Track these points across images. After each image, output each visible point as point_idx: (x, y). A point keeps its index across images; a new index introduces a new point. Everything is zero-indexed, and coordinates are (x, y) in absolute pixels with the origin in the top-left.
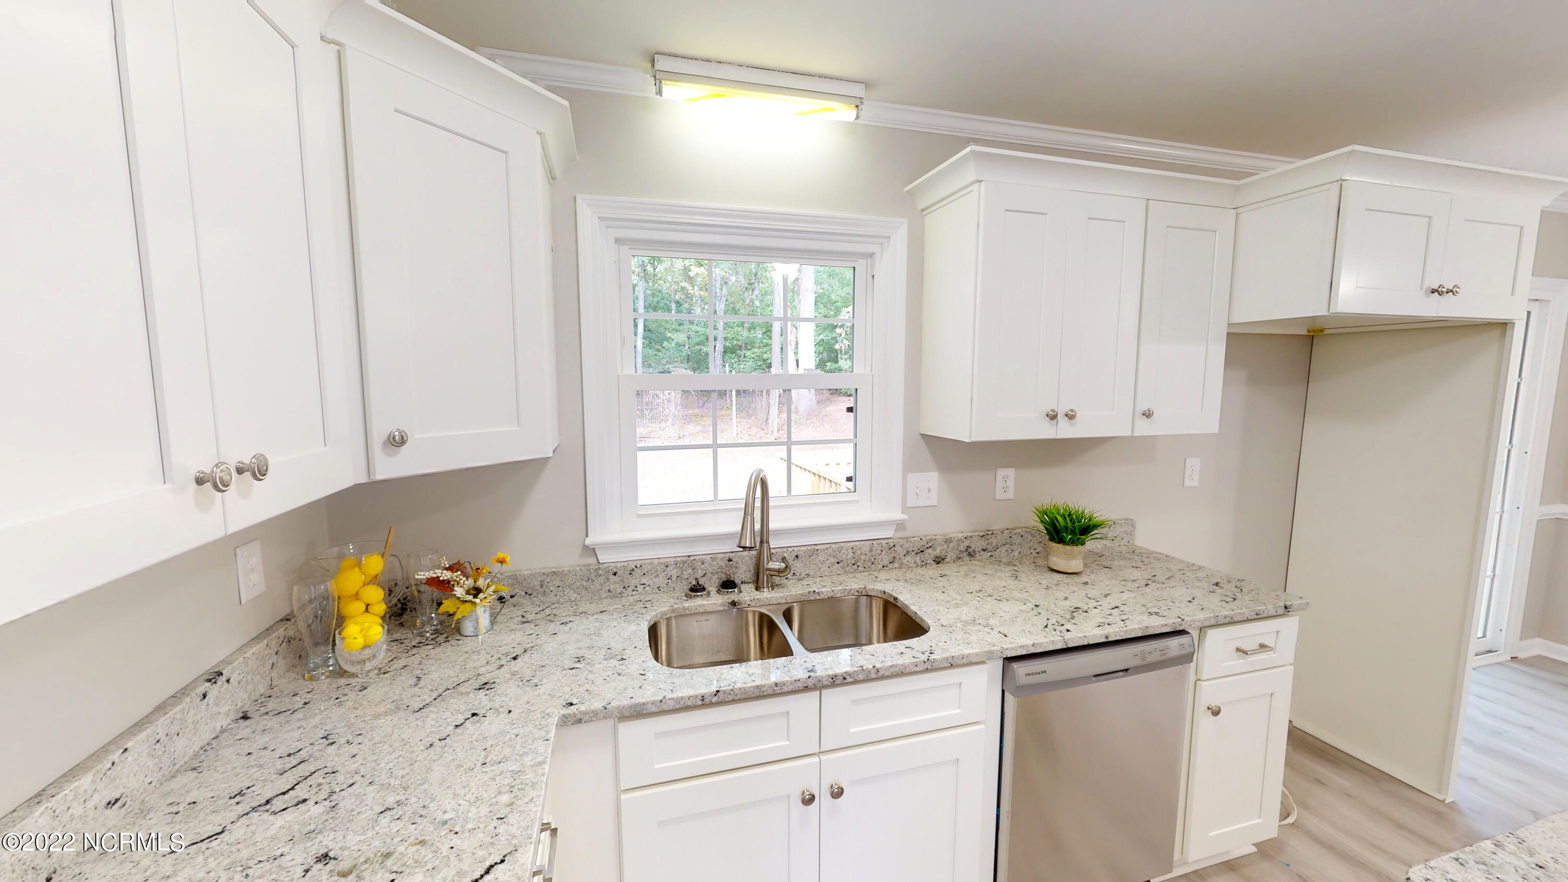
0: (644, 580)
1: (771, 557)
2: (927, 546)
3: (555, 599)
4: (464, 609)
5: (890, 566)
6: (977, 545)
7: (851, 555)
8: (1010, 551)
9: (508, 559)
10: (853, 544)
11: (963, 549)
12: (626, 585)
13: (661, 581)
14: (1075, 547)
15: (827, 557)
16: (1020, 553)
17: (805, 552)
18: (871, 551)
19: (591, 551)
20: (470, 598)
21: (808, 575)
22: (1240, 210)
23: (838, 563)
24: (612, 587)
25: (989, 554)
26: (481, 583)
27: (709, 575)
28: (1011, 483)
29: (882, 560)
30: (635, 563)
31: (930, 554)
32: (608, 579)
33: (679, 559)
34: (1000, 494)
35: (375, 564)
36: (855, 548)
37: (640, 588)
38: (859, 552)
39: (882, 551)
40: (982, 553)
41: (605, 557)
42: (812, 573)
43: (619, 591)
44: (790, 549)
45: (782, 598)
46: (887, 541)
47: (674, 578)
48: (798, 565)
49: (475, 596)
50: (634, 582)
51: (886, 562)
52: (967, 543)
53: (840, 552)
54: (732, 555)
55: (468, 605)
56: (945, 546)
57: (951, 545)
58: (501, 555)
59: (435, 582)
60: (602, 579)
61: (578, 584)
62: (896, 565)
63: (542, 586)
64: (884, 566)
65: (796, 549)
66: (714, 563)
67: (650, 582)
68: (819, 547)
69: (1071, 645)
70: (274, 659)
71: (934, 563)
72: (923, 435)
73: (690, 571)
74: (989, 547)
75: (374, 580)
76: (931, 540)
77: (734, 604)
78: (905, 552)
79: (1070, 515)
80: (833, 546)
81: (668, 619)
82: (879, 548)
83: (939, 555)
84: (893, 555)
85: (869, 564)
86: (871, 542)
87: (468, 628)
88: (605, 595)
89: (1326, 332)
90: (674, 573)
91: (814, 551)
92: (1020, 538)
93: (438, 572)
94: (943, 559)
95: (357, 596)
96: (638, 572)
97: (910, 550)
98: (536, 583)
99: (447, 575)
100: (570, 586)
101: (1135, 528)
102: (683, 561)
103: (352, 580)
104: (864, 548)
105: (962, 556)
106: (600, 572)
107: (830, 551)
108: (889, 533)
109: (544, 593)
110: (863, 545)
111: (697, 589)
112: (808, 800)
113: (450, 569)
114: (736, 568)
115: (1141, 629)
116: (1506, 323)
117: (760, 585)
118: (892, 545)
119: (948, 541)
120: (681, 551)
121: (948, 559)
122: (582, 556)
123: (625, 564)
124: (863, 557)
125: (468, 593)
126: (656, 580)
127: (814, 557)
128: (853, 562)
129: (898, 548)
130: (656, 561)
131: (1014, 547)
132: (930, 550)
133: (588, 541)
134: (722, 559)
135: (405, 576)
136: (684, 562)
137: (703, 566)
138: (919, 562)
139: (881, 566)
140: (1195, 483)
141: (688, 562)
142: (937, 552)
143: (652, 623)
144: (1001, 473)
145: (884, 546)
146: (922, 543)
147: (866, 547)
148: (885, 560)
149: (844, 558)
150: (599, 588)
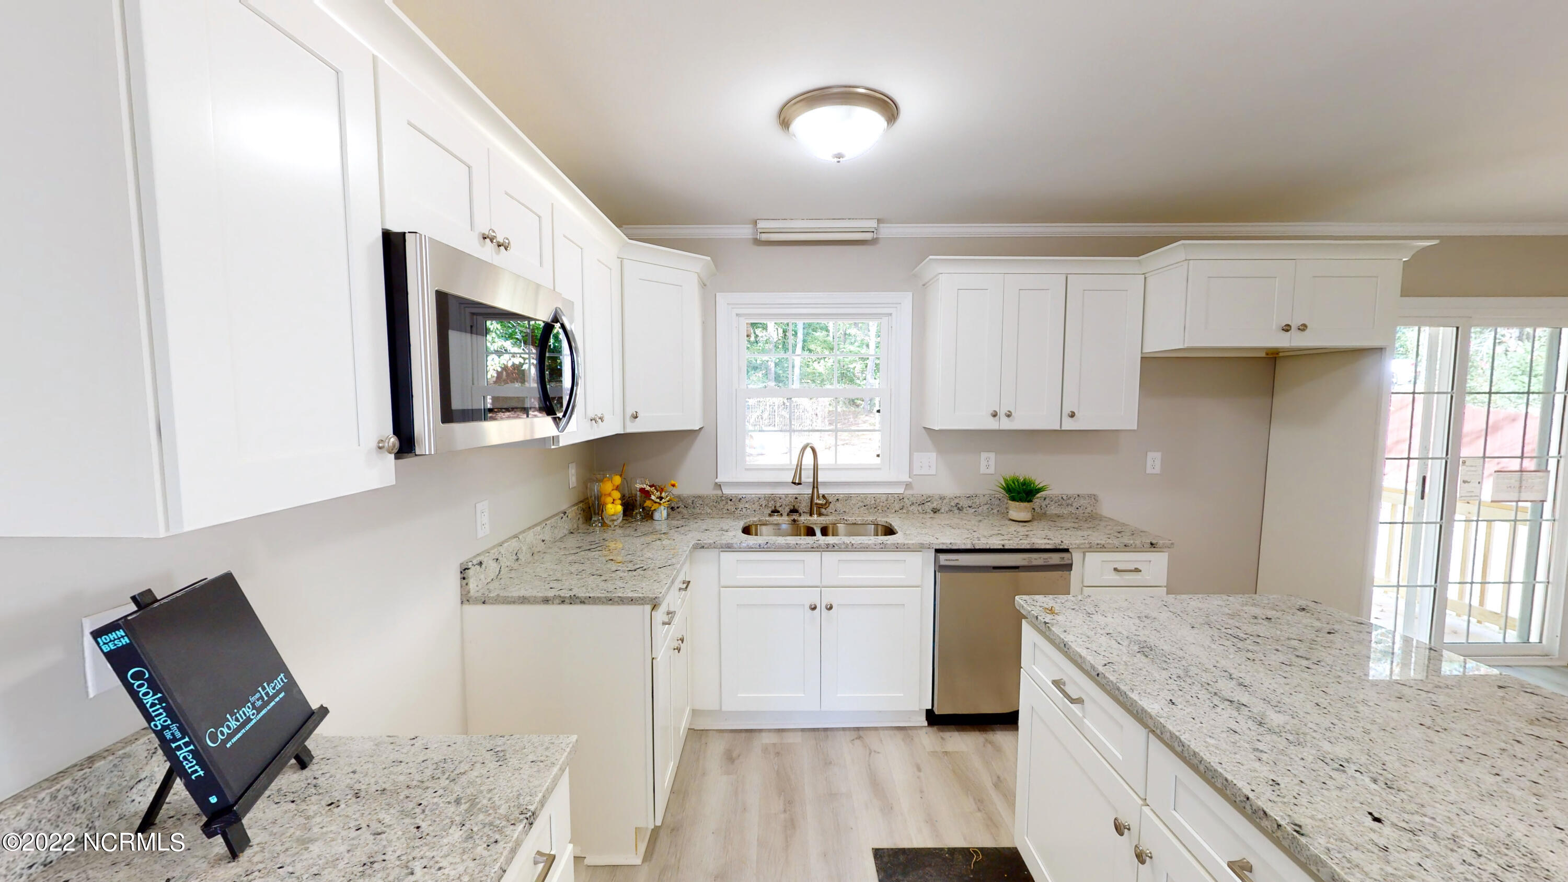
0: (747, 506)
1: (818, 497)
2: (927, 500)
3: (699, 511)
4: (655, 506)
5: (901, 511)
6: (964, 503)
7: (873, 502)
8: (990, 509)
9: (676, 485)
10: (874, 495)
11: (954, 505)
12: (737, 507)
13: (756, 506)
14: (1022, 503)
15: (857, 502)
16: (998, 511)
17: (841, 497)
18: (887, 500)
19: (718, 486)
20: (658, 500)
21: (843, 510)
22: (1147, 275)
23: (865, 506)
24: (729, 508)
25: (974, 510)
26: (663, 495)
27: (784, 506)
28: (992, 463)
29: (895, 507)
30: (742, 495)
31: (928, 507)
32: (727, 503)
33: (766, 494)
34: (983, 470)
35: (617, 480)
36: (876, 497)
37: (744, 510)
38: (878, 500)
39: (895, 501)
40: (968, 508)
41: (727, 491)
42: (847, 511)
43: (733, 510)
44: (832, 494)
45: (823, 520)
46: (898, 495)
47: (763, 506)
48: (837, 504)
49: (661, 500)
50: (741, 506)
51: (897, 509)
52: (957, 501)
53: (866, 499)
54: (797, 496)
55: (657, 504)
56: (940, 502)
57: (945, 501)
58: (673, 482)
59: (642, 490)
60: (724, 502)
61: (711, 504)
62: (904, 511)
63: (693, 503)
64: (896, 511)
66: (787, 499)
67: (750, 507)
68: (852, 495)
69: (977, 547)
70: (579, 516)
71: (932, 512)
72: (924, 428)
73: (773, 503)
74: (974, 505)
75: (617, 488)
76: (930, 497)
77: (794, 521)
78: (910, 503)
79: (1018, 481)
80: (862, 495)
81: (756, 525)
82: (893, 499)
83: (935, 508)
84: (902, 504)
85: (886, 508)
86: (887, 495)
87: (657, 516)
88: (725, 512)
89: (1281, 354)
90: (764, 503)
91: (848, 497)
92: (998, 501)
93: (645, 486)
94: (939, 510)
95: (610, 495)
96: (744, 500)
97: (915, 502)
98: (690, 501)
99: (648, 488)
100: (707, 505)
101: (1097, 501)
103: (608, 487)
104: (882, 498)
105: (953, 509)
106: (723, 498)
107: (859, 498)
108: (901, 490)
109: (694, 508)
110: (882, 496)
111: (775, 511)
112: (814, 608)
113: (651, 486)
114: (800, 503)
115: (1029, 544)
116: (1382, 349)
117: (812, 512)
118: (901, 497)
119: (942, 498)
120: (768, 491)
121: (943, 511)
122: (714, 489)
123: (737, 495)
124: (881, 504)
125: (657, 498)
126: (753, 506)
127: (849, 501)
128: (875, 506)
129: (905, 500)
130: (754, 496)
131: (994, 507)
132: (929, 503)
133: (717, 481)
134: (791, 497)
135: (630, 492)
136: (769, 497)
137: (780, 500)
138: (921, 511)
139: (893, 511)
140: (1157, 470)
141: (772, 498)
142: (935, 505)
143: (747, 525)
144: (984, 455)
145: (897, 498)
146: (923, 498)
147: (884, 498)
148: (897, 507)
149: (868, 503)
150: (722, 507)
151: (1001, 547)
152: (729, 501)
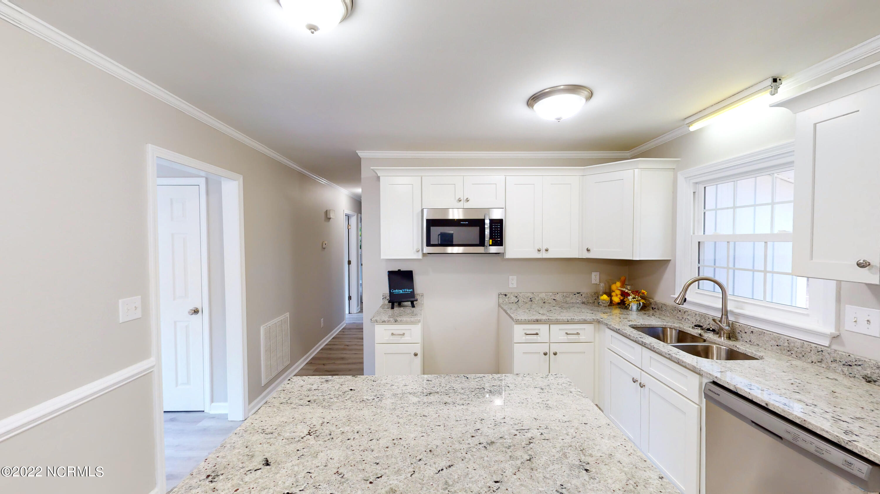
0: (689, 318)
2: (856, 363)
7: (786, 344)
10: (789, 338)
12: (683, 317)
15: (770, 339)
17: (757, 331)
18: (802, 347)
21: (758, 345)
23: (777, 345)
24: (679, 316)
29: (811, 357)
30: (686, 309)
31: (857, 371)
33: (700, 313)
36: (790, 340)
37: (687, 320)
38: (792, 344)
39: (811, 350)
43: (681, 318)
44: (749, 327)
46: (816, 346)
48: (752, 337)
50: (685, 317)
51: (815, 360)
53: (779, 339)
56: (875, 370)
58: (643, 291)
60: (676, 311)
61: (670, 311)
62: (823, 365)
64: (812, 362)
65: (752, 328)
68: (765, 332)
71: (864, 380)
73: (704, 320)
76: (857, 360)
78: (833, 359)
80: (775, 334)
82: (809, 348)
83: (869, 376)
84: (821, 357)
85: (801, 356)
86: (803, 342)
88: (677, 318)
90: (698, 318)
91: (762, 333)
93: (625, 290)
94: (872, 380)
96: (686, 313)
97: (838, 360)
98: (660, 306)
99: (627, 291)
102: (701, 314)
106: (676, 309)
107: (772, 336)
109: (662, 311)
110: (796, 341)
111: (697, 326)
118: (820, 350)
123: (683, 308)
124: (796, 349)
127: (762, 336)
128: (788, 349)
129: (825, 354)
130: (693, 311)
132: (859, 368)
137: (709, 320)
138: (846, 371)
139: (809, 361)
142: (867, 372)
145: (814, 348)
146: (849, 359)
147: (799, 342)
148: (814, 358)
149: (781, 344)
150: (675, 315)
151: (763, 404)
152: (679, 312)
